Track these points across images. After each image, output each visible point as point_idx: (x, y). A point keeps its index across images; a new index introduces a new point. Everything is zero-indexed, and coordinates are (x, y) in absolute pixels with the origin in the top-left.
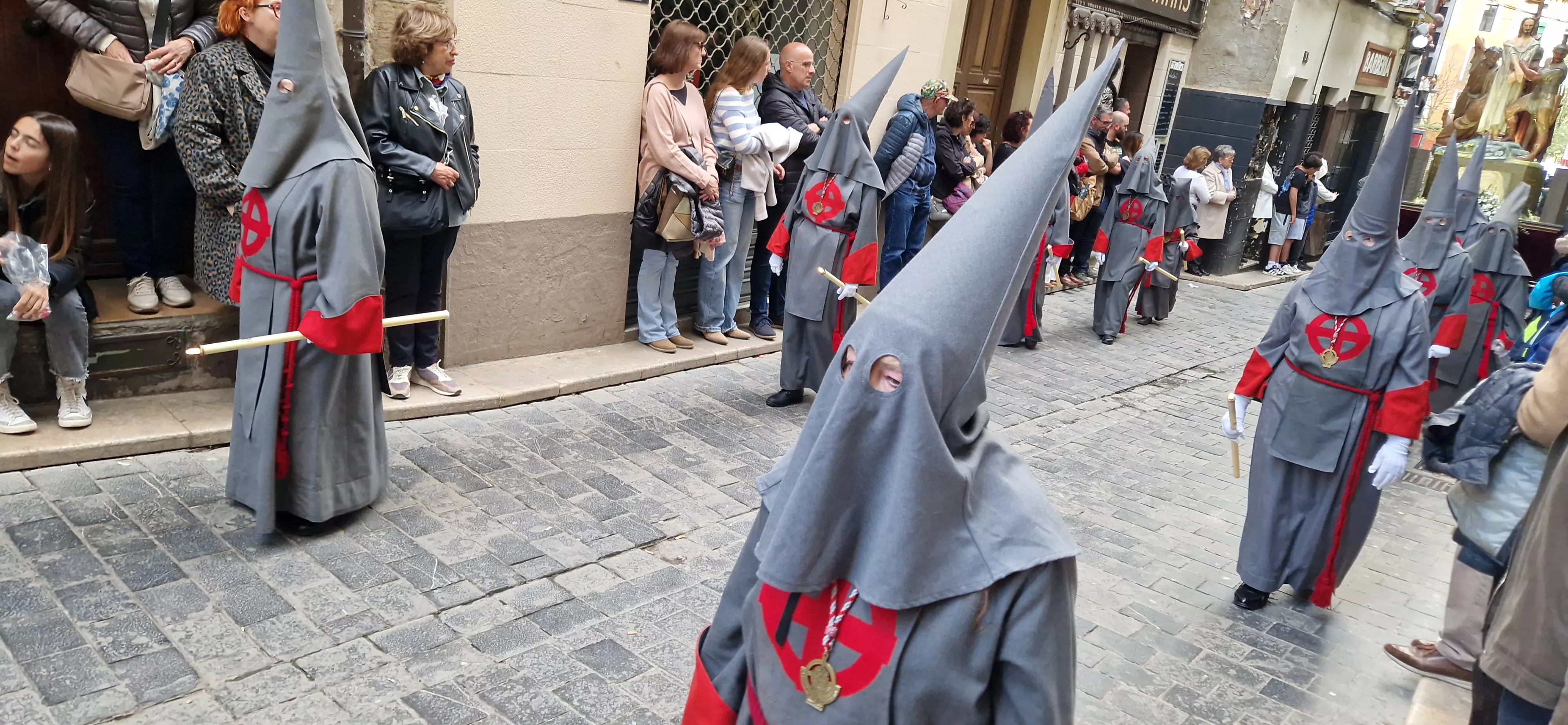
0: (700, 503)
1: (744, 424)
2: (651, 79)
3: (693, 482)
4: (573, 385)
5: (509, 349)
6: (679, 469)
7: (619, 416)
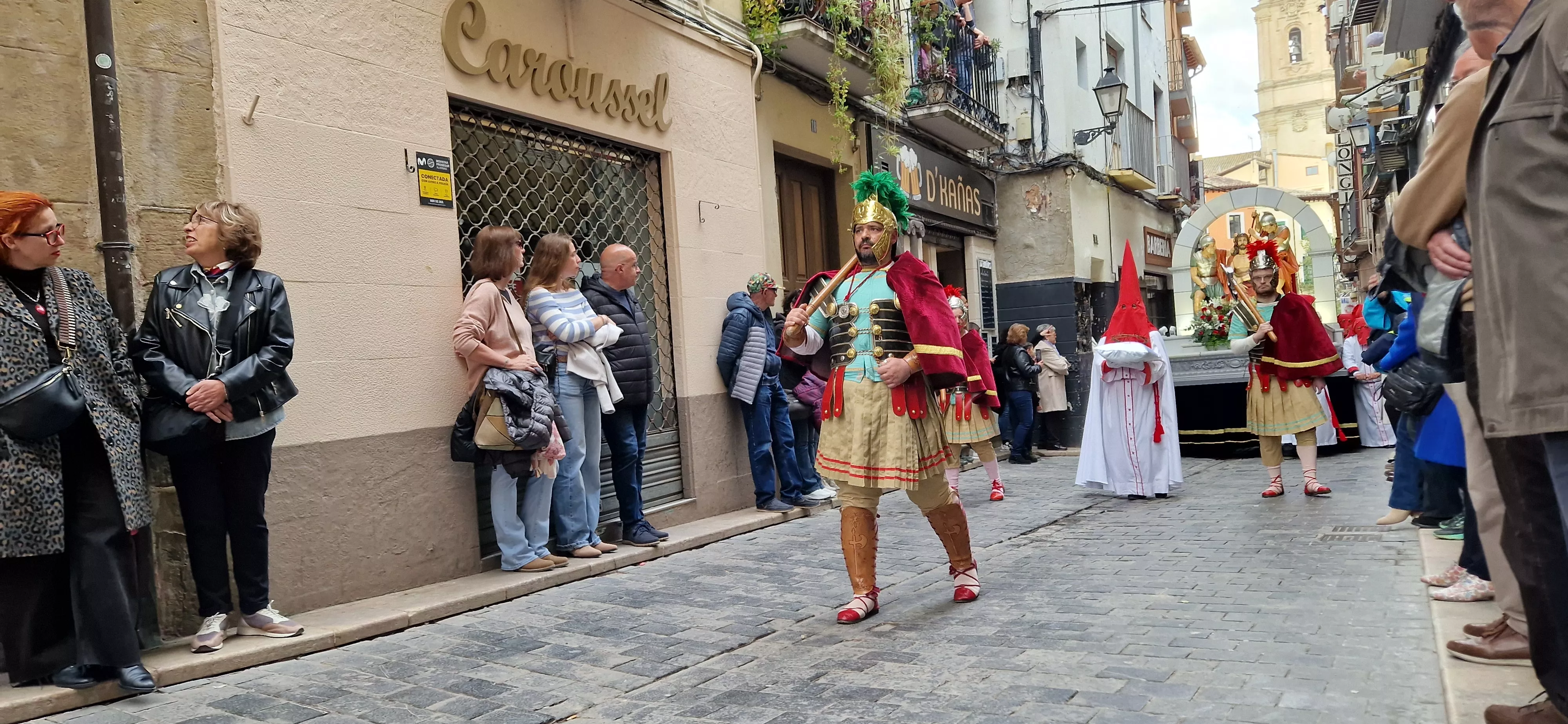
0: (593, 684)
1: (633, 615)
2: (470, 287)
3: (580, 669)
4: (425, 612)
5: (343, 592)
6: (562, 661)
7: (484, 632)
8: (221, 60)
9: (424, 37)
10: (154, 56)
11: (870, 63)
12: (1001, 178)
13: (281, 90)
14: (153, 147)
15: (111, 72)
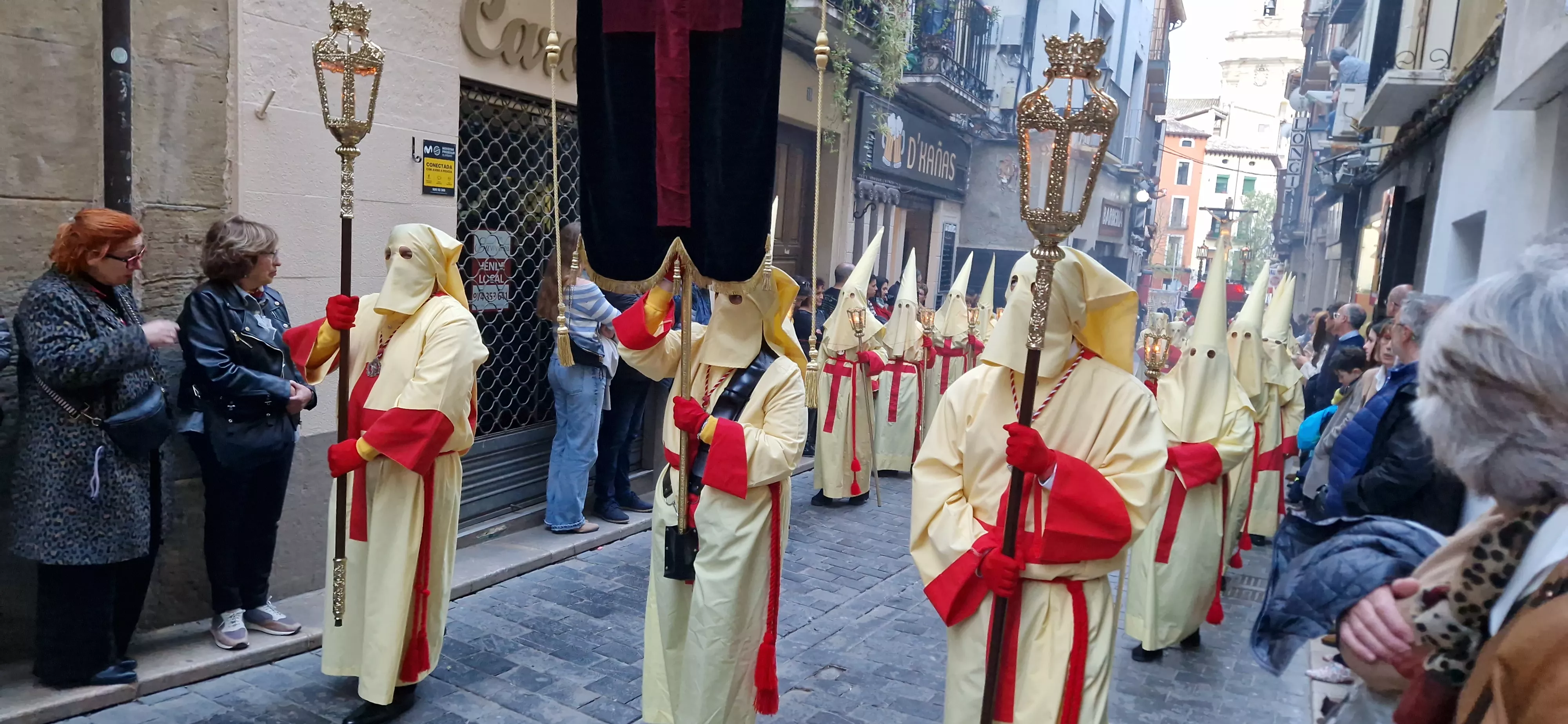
1: (595, 627)
3: (547, 707)
6: (530, 693)
8: (239, 53)
9: (443, 19)
10: (170, 47)
11: (874, 39)
12: (978, 143)
13: (295, 80)
14: (163, 142)
15: (126, 67)
